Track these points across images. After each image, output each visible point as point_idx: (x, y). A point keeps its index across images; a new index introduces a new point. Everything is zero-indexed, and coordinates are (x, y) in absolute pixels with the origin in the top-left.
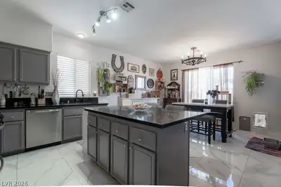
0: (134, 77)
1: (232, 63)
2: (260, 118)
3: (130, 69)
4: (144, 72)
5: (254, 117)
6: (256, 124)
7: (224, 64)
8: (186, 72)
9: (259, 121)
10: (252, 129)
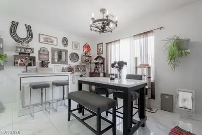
0: (50, 50)
1: (152, 31)
2: (185, 97)
3: (42, 40)
4: (66, 45)
5: (178, 96)
6: (181, 104)
7: (144, 33)
8: (109, 45)
9: (184, 100)
10: (174, 110)
